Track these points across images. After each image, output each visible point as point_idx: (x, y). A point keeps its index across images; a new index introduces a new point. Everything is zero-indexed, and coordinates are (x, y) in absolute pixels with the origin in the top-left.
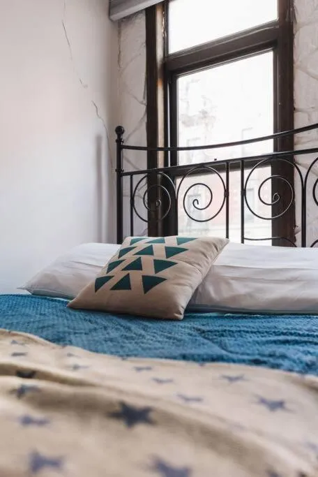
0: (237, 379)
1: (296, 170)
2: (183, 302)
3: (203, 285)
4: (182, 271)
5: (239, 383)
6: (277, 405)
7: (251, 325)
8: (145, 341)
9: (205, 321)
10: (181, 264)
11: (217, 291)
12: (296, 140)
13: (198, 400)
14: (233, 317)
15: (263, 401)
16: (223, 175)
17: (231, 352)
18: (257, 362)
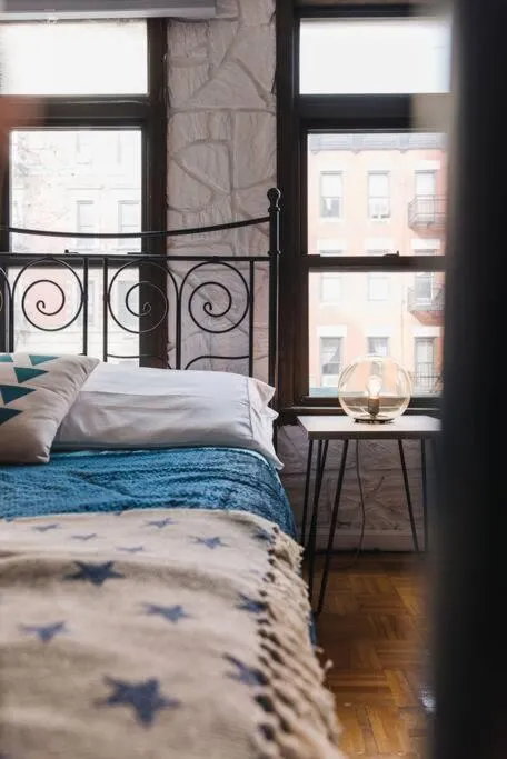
0: (164, 523)
1: (169, 277)
2: (47, 440)
3: (68, 417)
4: (43, 399)
5: (168, 527)
6: (214, 542)
7: (143, 463)
8: (18, 495)
9: (81, 463)
10: (40, 390)
11: (89, 424)
12: (169, 243)
13: (140, 549)
14: (113, 455)
15: (200, 541)
16: (80, 272)
17: (135, 496)
18: (173, 504)
